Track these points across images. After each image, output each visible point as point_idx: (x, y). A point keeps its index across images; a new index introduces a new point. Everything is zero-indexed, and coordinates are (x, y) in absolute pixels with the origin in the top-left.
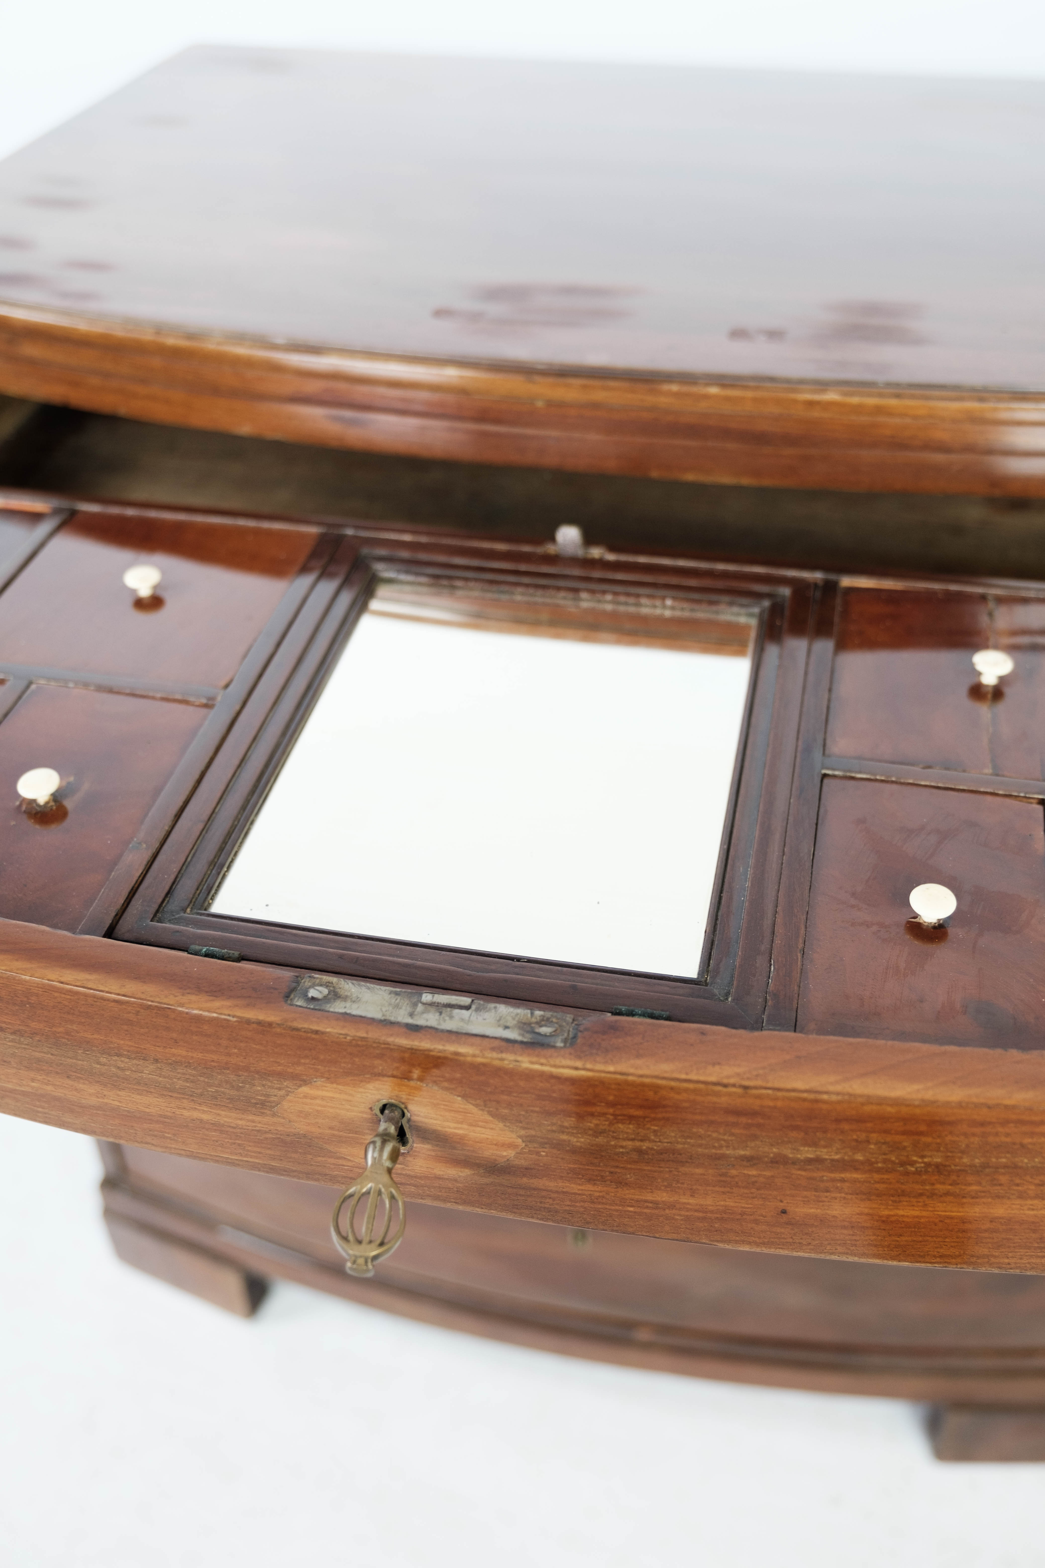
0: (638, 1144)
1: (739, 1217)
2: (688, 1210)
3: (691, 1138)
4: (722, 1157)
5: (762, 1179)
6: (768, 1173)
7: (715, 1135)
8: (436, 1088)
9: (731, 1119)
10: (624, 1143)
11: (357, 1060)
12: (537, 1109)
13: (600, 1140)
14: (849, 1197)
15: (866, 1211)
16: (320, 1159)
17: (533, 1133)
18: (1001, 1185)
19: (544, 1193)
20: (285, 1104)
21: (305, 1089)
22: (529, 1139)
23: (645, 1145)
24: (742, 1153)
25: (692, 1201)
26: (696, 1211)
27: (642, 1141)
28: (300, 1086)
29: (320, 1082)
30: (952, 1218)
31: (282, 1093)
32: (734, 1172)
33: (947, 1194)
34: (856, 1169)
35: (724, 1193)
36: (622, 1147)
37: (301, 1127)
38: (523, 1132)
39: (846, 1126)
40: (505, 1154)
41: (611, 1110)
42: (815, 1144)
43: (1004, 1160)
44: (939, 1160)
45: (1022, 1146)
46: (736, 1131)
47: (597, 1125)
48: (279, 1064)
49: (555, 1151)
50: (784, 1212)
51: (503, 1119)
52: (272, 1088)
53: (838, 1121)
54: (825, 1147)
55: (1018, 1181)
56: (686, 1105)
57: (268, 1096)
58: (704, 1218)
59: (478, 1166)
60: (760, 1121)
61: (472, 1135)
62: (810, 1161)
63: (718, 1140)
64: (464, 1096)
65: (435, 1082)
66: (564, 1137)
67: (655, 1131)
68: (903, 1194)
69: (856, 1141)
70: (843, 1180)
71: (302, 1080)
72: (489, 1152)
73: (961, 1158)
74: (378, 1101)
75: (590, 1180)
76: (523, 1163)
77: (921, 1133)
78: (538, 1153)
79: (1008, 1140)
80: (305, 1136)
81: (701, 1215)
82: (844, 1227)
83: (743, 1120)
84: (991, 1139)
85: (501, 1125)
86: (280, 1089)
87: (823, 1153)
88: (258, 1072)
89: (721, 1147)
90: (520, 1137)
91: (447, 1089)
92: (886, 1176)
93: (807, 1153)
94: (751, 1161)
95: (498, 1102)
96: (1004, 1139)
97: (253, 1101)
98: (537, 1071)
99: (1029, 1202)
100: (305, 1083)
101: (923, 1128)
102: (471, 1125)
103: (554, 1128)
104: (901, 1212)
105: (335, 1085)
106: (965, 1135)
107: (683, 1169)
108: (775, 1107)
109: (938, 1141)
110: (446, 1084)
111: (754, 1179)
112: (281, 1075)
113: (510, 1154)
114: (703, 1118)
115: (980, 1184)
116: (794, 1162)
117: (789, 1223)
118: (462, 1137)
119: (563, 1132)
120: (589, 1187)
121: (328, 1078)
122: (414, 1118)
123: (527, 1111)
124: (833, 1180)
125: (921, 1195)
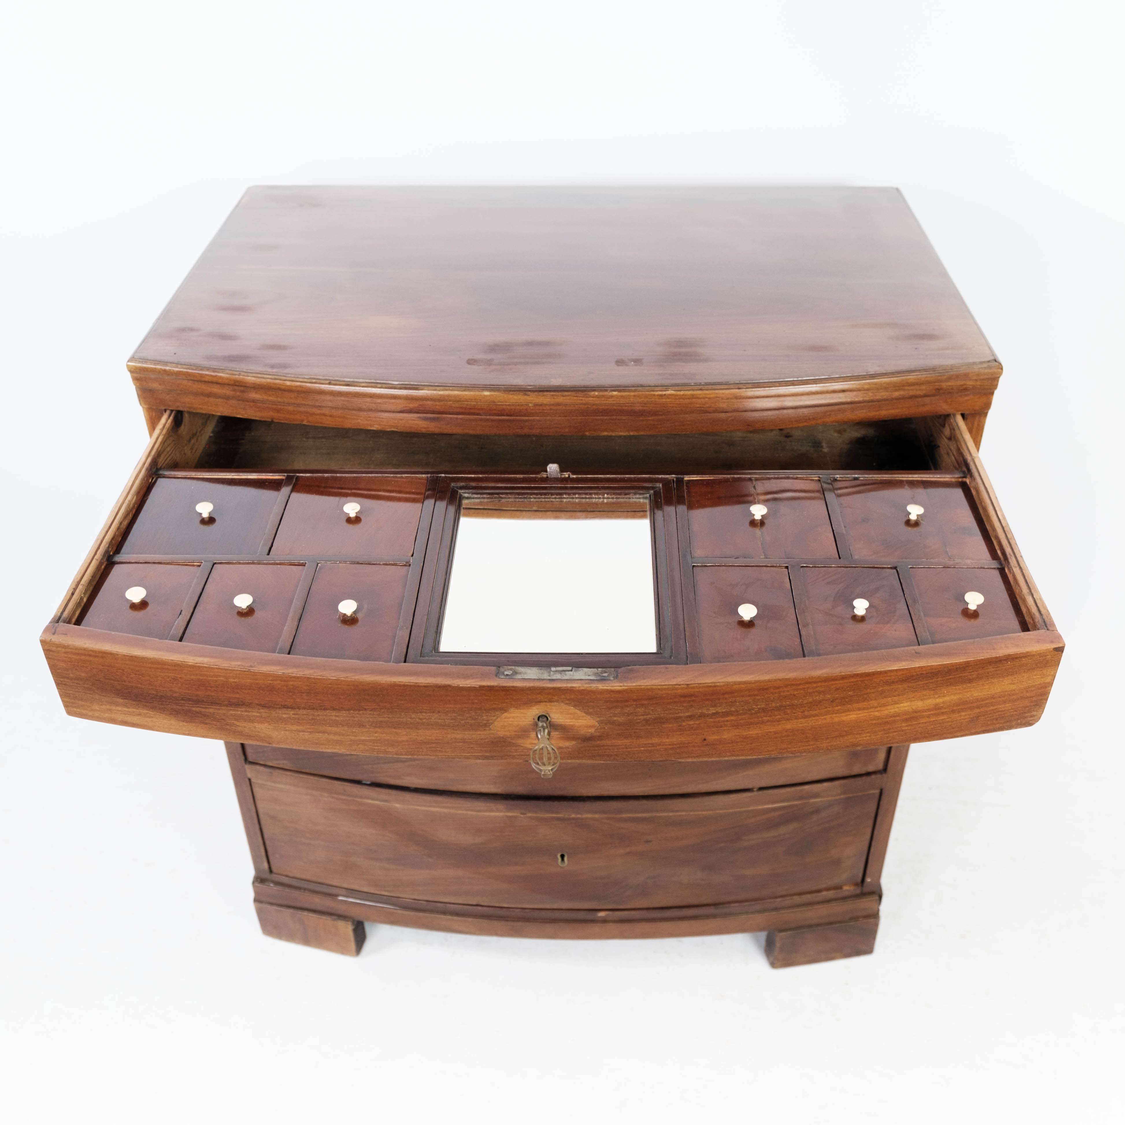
0: (645, 717)
1: (686, 745)
2: (666, 745)
3: (666, 710)
4: (680, 717)
5: (695, 726)
6: (697, 722)
7: (676, 708)
8: (563, 704)
9: (683, 699)
10: (640, 718)
11: (529, 696)
12: (605, 707)
13: (630, 717)
14: (730, 728)
15: (737, 734)
16: (508, 748)
17: (602, 719)
18: (788, 714)
19: (606, 748)
20: (496, 723)
21: (506, 714)
22: (600, 722)
23: (648, 717)
24: (687, 714)
25: (667, 740)
26: (670, 745)
27: (647, 715)
28: (504, 713)
29: (512, 710)
30: (771, 732)
31: (495, 718)
32: (684, 724)
33: (768, 721)
34: (732, 715)
35: (680, 734)
36: (639, 719)
37: (501, 734)
38: (598, 719)
39: (727, 696)
40: (590, 731)
41: (635, 703)
42: (715, 706)
43: (788, 703)
44: (763, 706)
45: (794, 695)
46: (685, 705)
47: (629, 711)
48: (495, 704)
49: (612, 726)
50: (705, 740)
51: (590, 714)
52: (491, 716)
53: (723, 694)
54: (719, 706)
55: (794, 711)
56: (664, 696)
57: (488, 720)
58: (673, 748)
59: (578, 738)
60: (693, 698)
61: (577, 724)
62: (714, 714)
63: (677, 710)
64: (574, 706)
65: (563, 702)
66: (615, 719)
67: (652, 710)
68: (751, 724)
69: (731, 702)
70: (727, 721)
71: (504, 710)
72: (583, 731)
73: (772, 704)
74: (537, 714)
75: (626, 738)
76: (598, 734)
77: (755, 695)
78: (604, 728)
79: (789, 693)
80: (503, 737)
81: (671, 747)
82: (729, 743)
83: (687, 699)
84: (782, 694)
85: (589, 717)
86: (494, 716)
87: (719, 710)
88: (485, 710)
89: (679, 713)
90: (597, 722)
91: (567, 704)
92: (743, 717)
93: (713, 710)
94: (690, 717)
95: (588, 707)
96: (787, 693)
97: (481, 724)
98: (605, 690)
99: (800, 720)
100: (506, 711)
101: (756, 693)
102: (576, 719)
103: (611, 715)
104: (751, 733)
105: (519, 710)
106: (772, 693)
107: (663, 726)
108: (699, 692)
109: (762, 697)
110: (567, 702)
111: (692, 726)
112: (495, 709)
113: (592, 730)
114: (671, 701)
115: (780, 715)
116: (708, 715)
117: (707, 745)
118: (572, 726)
119: (615, 716)
120: (626, 741)
121: (516, 707)
122: (553, 720)
123: (600, 709)
124: (724, 721)
125: (758, 723)
